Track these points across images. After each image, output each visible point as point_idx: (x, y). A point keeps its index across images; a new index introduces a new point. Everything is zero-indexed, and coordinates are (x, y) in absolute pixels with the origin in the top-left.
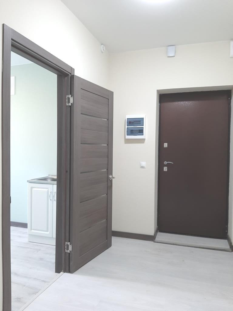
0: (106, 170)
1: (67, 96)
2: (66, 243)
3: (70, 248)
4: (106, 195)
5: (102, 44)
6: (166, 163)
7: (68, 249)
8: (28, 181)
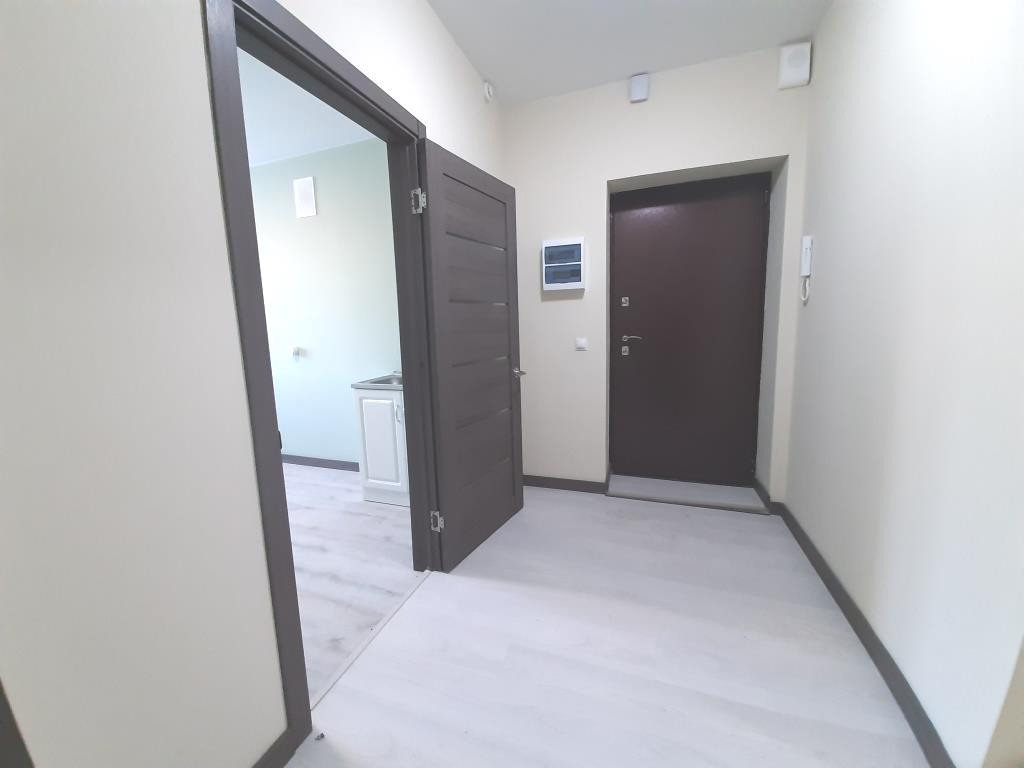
0: (505, 358)
1: (413, 192)
2: (432, 513)
3: (441, 522)
4: (507, 409)
5: (485, 81)
6: (625, 338)
7: (436, 526)
8: (352, 386)
